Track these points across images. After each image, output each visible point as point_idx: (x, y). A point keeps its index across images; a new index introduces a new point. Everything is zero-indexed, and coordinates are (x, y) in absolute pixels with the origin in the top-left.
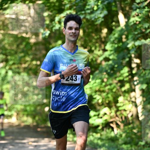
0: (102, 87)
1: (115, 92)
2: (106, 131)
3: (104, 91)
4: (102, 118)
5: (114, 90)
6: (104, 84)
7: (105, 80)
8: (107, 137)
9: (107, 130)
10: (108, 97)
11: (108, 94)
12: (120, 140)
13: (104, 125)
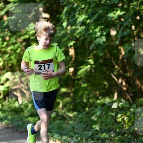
0: (4, 48)
1: (19, 53)
2: (8, 101)
3: (5, 53)
4: (4, 85)
5: (18, 51)
6: (5, 43)
7: (7, 38)
8: (10, 108)
9: (10, 100)
10: (11, 60)
11: (10, 55)
12: (25, 112)
13: (5, 93)
